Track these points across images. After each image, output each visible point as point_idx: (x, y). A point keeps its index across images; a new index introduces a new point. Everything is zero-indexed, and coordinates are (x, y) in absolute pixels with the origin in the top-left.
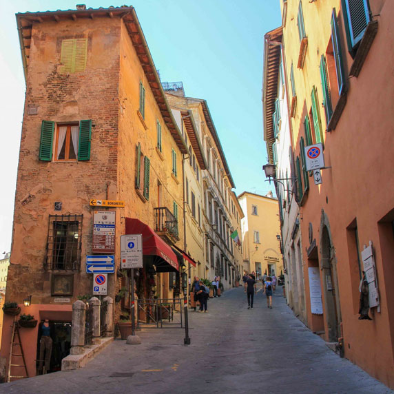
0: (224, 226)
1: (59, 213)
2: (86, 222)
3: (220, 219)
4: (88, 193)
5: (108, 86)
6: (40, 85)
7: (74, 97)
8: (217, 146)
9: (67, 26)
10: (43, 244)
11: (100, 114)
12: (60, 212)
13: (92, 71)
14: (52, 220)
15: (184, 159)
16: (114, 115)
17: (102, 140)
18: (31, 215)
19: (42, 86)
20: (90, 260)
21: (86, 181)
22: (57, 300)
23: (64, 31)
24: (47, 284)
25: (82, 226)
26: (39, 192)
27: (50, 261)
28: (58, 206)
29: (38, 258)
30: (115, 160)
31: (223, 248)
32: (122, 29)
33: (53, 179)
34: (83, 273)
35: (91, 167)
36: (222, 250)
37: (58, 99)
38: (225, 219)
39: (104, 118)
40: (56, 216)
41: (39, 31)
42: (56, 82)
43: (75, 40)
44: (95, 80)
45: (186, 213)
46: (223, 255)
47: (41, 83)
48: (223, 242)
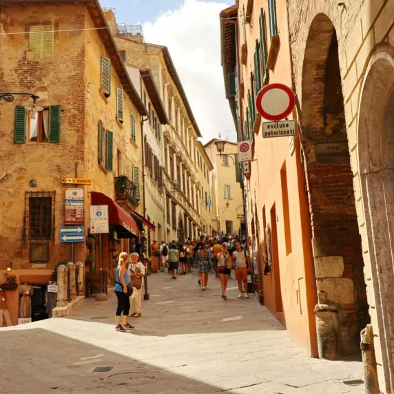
0: (188, 181)
1: (34, 190)
2: (58, 198)
3: (183, 175)
4: (60, 171)
5: (74, 73)
6: (11, 70)
7: (43, 83)
8: (180, 93)
9: (34, 12)
10: (21, 218)
11: (68, 99)
12: (35, 188)
13: (60, 58)
14: (28, 196)
15: (143, 120)
16: (80, 100)
17: (70, 124)
18: (9, 192)
19: (13, 71)
20: (62, 230)
21: (58, 161)
22: (35, 266)
23: (32, 17)
24: (26, 252)
25: (55, 200)
26: (15, 171)
27: (27, 232)
28: (32, 184)
29: (17, 230)
30: (83, 143)
31: (187, 207)
32: (86, 17)
33: (28, 159)
34: (57, 242)
35: (61, 148)
36: (185, 210)
37: (29, 84)
38: (189, 174)
39: (72, 103)
40: (32, 192)
41: (8, 16)
42: (25, 68)
43: (42, 27)
44: (63, 67)
45: (145, 177)
46: (186, 215)
47: (12, 68)
48: (187, 200)
